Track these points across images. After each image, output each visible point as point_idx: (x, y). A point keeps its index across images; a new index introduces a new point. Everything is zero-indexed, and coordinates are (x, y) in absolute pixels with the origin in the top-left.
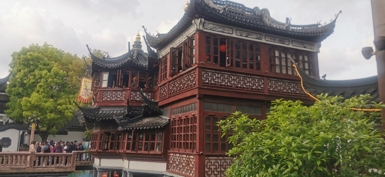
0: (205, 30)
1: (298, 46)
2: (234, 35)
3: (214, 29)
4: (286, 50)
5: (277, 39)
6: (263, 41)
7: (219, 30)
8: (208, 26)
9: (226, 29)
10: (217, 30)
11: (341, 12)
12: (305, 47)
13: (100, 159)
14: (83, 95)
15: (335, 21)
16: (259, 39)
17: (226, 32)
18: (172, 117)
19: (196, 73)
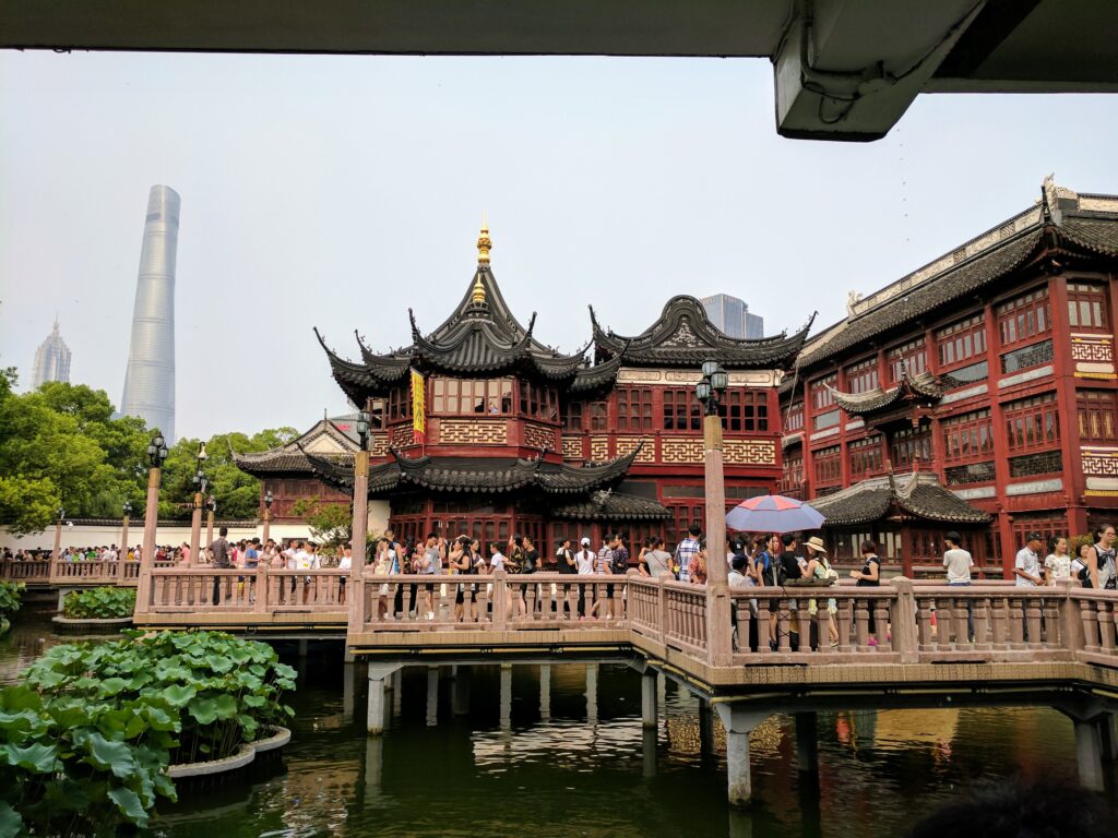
18: (667, 501)
19: (772, 447)
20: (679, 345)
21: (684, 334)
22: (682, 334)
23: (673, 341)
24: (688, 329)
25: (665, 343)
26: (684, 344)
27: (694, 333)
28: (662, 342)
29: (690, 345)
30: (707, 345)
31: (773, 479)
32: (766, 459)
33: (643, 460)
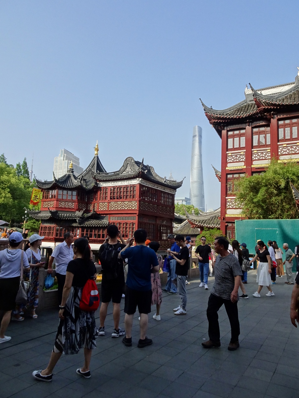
0: (142, 184)
1: (169, 191)
2: (150, 186)
4: (165, 193)
5: (163, 188)
6: (158, 189)
7: (146, 183)
8: (142, 182)
9: (148, 183)
11: (185, 177)
12: (171, 192)
13: (55, 243)
14: (34, 200)
15: (183, 181)
16: (157, 188)
17: (148, 184)
18: (111, 221)
19: (136, 203)
20: (127, 173)
22: (127, 169)
23: (125, 172)
24: (129, 167)
25: (123, 173)
26: (128, 172)
27: (131, 169)
28: (123, 172)
29: (130, 172)
30: (134, 172)
31: (136, 214)
32: (135, 207)
33: (105, 209)
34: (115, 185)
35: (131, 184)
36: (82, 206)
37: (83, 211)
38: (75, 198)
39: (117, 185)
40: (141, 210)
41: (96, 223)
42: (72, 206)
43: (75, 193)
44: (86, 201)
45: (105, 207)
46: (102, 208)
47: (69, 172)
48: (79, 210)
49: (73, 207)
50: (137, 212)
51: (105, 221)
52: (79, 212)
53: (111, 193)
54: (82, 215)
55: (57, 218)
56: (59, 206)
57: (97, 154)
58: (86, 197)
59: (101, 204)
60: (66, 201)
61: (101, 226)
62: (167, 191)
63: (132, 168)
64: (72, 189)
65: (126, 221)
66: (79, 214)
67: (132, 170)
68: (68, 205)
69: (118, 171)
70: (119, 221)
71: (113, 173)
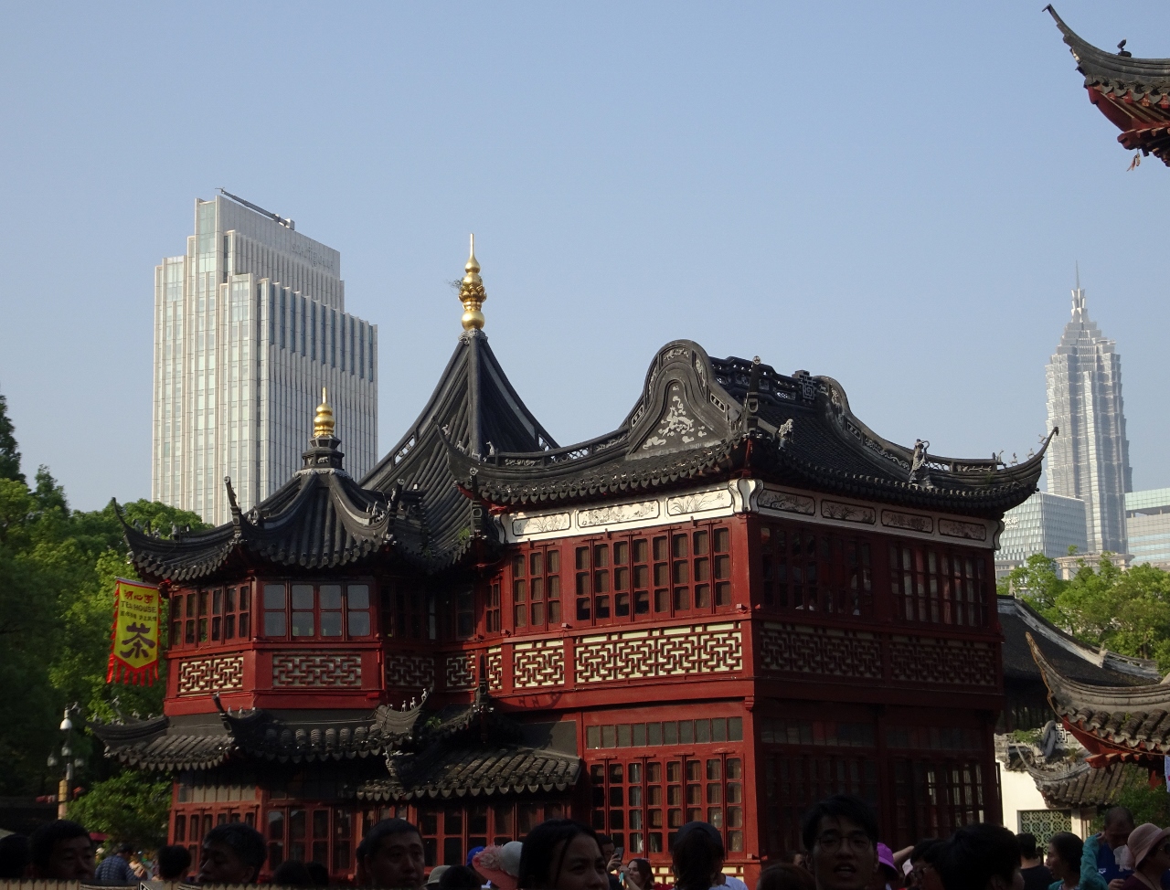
0: (764, 511)
1: (951, 533)
2: (818, 520)
3: (778, 505)
4: (926, 547)
5: (907, 518)
6: (878, 528)
7: (789, 505)
8: (766, 498)
9: (802, 500)
10: (783, 508)
11: (1055, 431)
12: (967, 537)
15: (1040, 455)
16: (870, 522)
17: (801, 509)
18: (592, 754)
19: (739, 635)
20: (670, 441)
21: (676, 419)
22: (671, 419)
23: (660, 437)
24: (681, 406)
25: (649, 443)
26: (676, 440)
27: (690, 415)
28: (644, 441)
29: (686, 439)
30: (711, 435)
31: (741, 699)
32: (730, 661)
33: (550, 683)
34: (601, 529)
35: (697, 516)
36: (409, 672)
37: (418, 701)
38: (363, 626)
39: (611, 528)
40: (773, 672)
41: (506, 772)
42: (352, 678)
43: (360, 595)
44: (433, 635)
45: (549, 670)
46: (532, 676)
47: (317, 465)
48: (395, 698)
49: (359, 684)
50: (748, 689)
51: (559, 758)
52: (398, 708)
53: (579, 578)
54: (415, 729)
55: (271, 757)
56: (277, 684)
57: (477, 324)
58: (432, 610)
59: (524, 652)
60: (312, 646)
61: (533, 789)
62: (937, 538)
63: (697, 412)
64: (343, 574)
65: (688, 747)
66: (396, 721)
67: (697, 423)
68: (329, 673)
69: (615, 436)
70: (643, 749)
71: (585, 452)
